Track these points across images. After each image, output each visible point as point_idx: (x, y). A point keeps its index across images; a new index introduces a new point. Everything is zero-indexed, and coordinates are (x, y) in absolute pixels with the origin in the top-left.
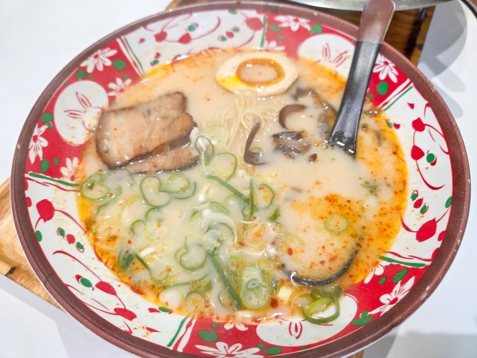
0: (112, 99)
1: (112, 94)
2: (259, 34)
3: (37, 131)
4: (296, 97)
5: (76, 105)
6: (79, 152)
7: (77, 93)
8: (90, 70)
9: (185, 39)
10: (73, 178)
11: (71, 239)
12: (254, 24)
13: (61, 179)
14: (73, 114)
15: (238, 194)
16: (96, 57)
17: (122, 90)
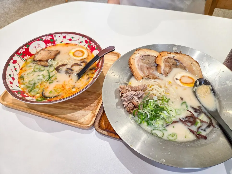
0: (46, 47)
1: (47, 46)
2: (87, 45)
3: (24, 48)
4: (81, 62)
5: (37, 46)
6: (31, 55)
7: (38, 43)
8: (44, 39)
9: (70, 40)
10: (26, 59)
11: (15, 69)
12: (86, 42)
13: (23, 58)
14: (35, 47)
15: (49, 76)
16: (47, 37)
17: (50, 46)
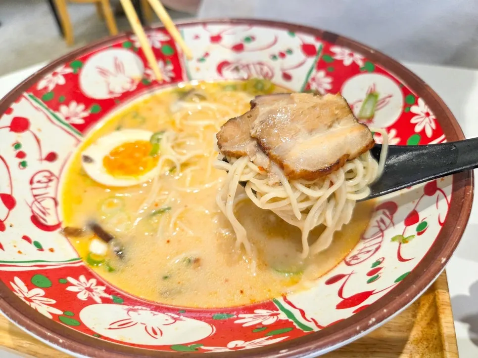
0: (146, 76)
1: (148, 72)
2: (312, 61)
3: (61, 69)
5: (111, 68)
7: (116, 58)
8: (138, 44)
9: (238, 48)
10: (67, 118)
11: (21, 155)
12: (308, 50)
13: (56, 113)
14: (103, 72)
16: (149, 36)
